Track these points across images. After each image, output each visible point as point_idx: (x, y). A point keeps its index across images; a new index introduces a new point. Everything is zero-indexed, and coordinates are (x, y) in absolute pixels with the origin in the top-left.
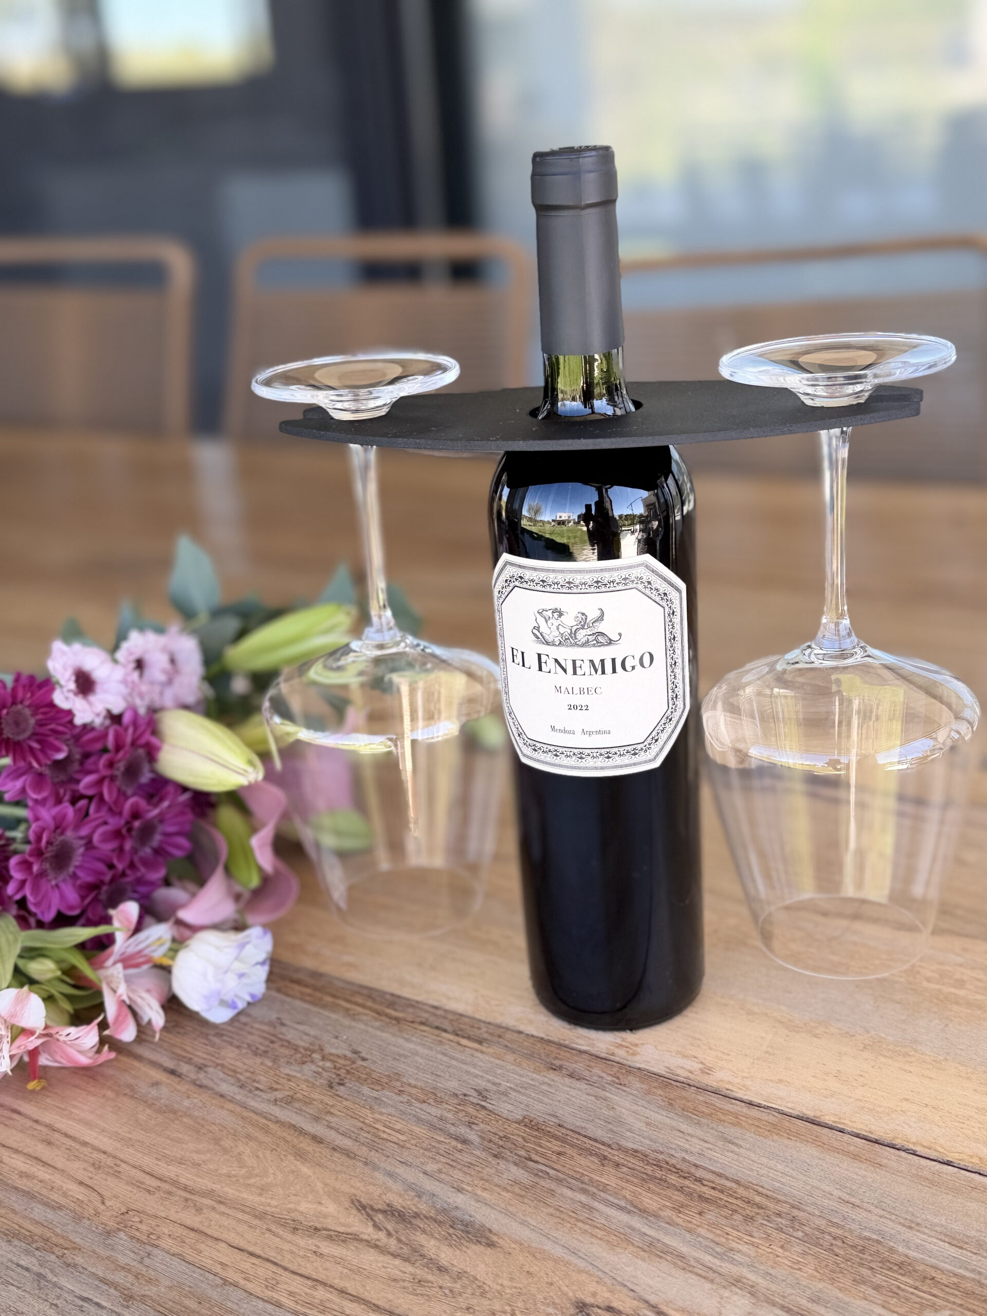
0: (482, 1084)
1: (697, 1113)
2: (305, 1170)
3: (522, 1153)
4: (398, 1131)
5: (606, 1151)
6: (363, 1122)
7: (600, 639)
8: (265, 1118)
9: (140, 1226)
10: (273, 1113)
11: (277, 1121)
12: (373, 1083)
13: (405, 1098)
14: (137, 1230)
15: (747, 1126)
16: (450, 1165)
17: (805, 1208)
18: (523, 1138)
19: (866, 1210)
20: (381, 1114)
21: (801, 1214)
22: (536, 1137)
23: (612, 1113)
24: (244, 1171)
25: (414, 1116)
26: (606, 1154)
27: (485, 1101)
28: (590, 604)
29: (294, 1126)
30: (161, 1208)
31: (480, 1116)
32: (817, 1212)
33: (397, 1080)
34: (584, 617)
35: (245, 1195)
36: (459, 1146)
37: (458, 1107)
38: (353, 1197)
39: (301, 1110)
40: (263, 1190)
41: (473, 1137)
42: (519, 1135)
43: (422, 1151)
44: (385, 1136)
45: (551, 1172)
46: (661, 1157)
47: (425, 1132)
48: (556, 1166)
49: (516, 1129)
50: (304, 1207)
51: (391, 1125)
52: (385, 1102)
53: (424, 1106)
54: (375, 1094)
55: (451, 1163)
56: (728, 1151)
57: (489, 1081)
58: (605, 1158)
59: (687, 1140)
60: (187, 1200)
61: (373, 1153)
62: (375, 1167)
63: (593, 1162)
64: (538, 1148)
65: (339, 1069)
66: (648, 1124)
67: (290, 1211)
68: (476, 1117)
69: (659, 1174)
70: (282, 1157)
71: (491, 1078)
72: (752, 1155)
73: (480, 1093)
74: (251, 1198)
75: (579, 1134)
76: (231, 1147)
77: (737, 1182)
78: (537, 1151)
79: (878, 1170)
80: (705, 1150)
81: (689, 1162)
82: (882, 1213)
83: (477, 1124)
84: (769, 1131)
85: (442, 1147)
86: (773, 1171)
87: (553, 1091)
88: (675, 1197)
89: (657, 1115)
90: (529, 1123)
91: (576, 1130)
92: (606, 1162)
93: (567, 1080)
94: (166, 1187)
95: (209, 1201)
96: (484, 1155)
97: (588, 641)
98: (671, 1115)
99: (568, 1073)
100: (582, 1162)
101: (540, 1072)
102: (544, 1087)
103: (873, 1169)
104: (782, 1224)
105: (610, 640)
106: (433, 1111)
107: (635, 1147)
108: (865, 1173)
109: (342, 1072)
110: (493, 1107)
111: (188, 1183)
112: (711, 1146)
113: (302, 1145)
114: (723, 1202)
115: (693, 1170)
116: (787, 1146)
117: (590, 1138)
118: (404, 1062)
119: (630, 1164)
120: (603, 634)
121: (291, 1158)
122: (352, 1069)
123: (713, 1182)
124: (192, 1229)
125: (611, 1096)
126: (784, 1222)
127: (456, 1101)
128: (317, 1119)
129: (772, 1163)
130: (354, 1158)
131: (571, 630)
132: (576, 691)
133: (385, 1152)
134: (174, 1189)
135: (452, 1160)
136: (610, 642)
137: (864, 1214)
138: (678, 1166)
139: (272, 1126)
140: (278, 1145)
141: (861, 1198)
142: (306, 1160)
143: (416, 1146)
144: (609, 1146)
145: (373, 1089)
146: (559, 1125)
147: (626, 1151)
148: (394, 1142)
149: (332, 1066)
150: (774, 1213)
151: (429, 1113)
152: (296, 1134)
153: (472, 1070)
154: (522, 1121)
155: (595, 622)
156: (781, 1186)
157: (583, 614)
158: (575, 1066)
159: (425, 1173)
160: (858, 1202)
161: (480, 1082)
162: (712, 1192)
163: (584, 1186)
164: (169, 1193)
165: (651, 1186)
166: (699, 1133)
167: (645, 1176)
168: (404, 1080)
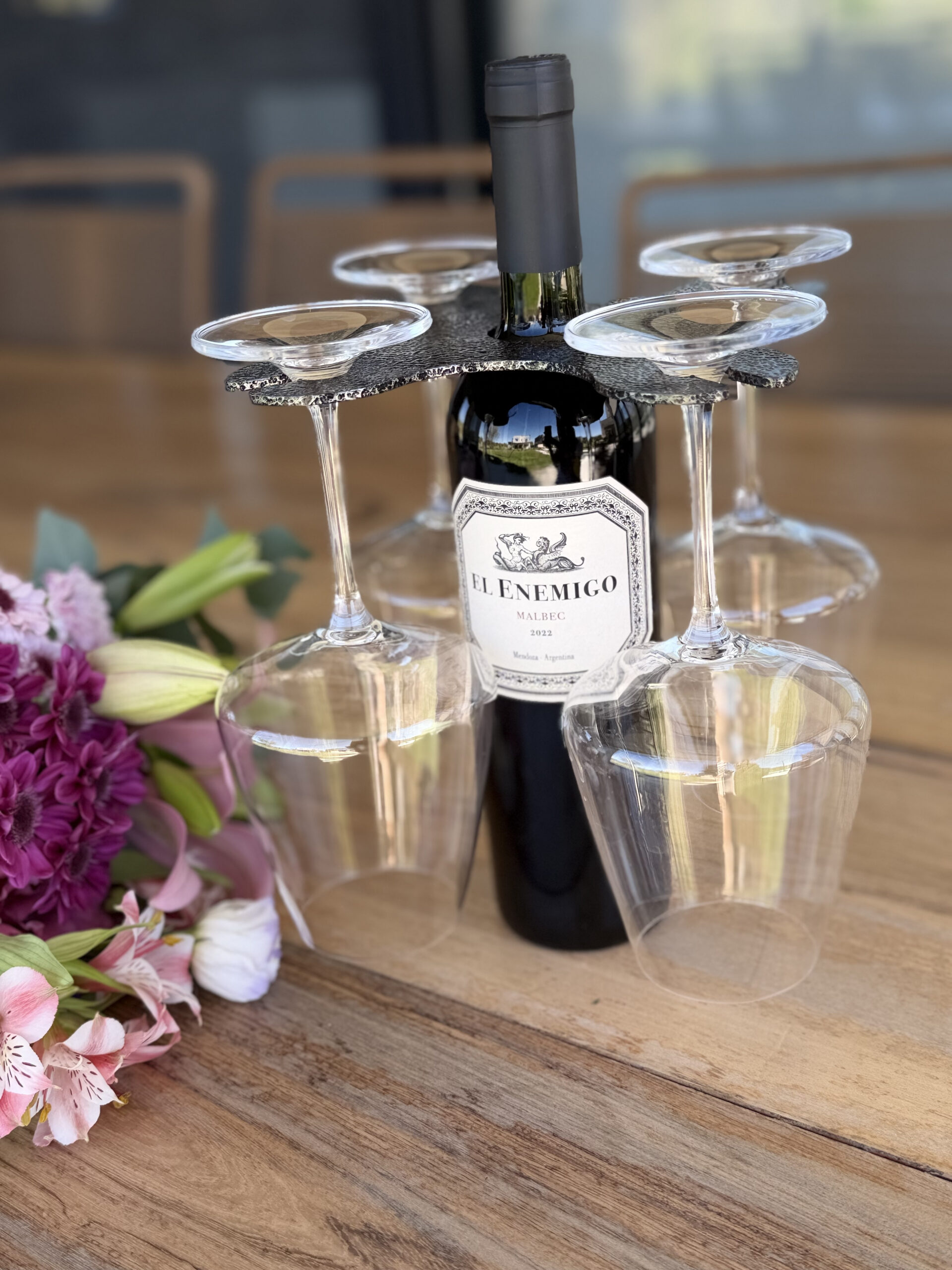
0: (472, 1083)
1: (703, 1123)
2: (279, 1180)
3: (513, 1167)
4: (380, 1137)
5: (603, 1167)
6: (344, 1126)
7: (563, 564)
8: (241, 1118)
9: (101, 1241)
10: (249, 1112)
11: (253, 1123)
12: (356, 1080)
13: (388, 1099)
14: (98, 1245)
15: (758, 1140)
16: (434, 1179)
17: (819, 1239)
18: (514, 1149)
19: (886, 1244)
20: (364, 1116)
21: (815, 1247)
22: (528, 1148)
23: (611, 1121)
24: (215, 1179)
25: (399, 1120)
26: (603, 1170)
27: (475, 1104)
28: (552, 529)
29: (270, 1128)
30: (125, 1221)
31: (469, 1122)
32: (832, 1246)
33: (383, 1077)
34: (546, 542)
35: (213, 1208)
36: (445, 1157)
37: (446, 1110)
38: (329, 1215)
39: (278, 1109)
40: (233, 1202)
41: (460, 1146)
42: (510, 1146)
43: (404, 1162)
44: (366, 1143)
45: (544, 1191)
46: (663, 1175)
47: (409, 1140)
48: (549, 1184)
49: (508, 1138)
50: (276, 1224)
51: (373, 1130)
52: (368, 1103)
53: (410, 1108)
54: (358, 1093)
55: (435, 1177)
56: (736, 1169)
57: (480, 1080)
58: (602, 1175)
59: (692, 1156)
60: (152, 1212)
61: (352, 1162)
62: (355, 1180)
63: (589, 1180)
64: (530, 1162)
65: (321, 1062)
66: (650, 1135)
67: (261, 1228)
68: (465, 1122)
69: (660, 1195)
70: (256, 1165)
71: (482, 1076)
72: (763, 1176)
73: (470, 1095)
74: (220, 1212)
75: (575, 1145)
76: (203, 1151)
77: (746, 1207)
78: (528, 1165)
79: (900, 1195)
80: (711, 1167)
81: (693, 1182)
82: (904, 1247)
83: (465, 1131)
84: (782, 1146)
85: (427, 1157)
86: (785, 1195)
87: (549, 1094)
88: (677, 1224)
89: (660, 1124)
90: (521, 1131)
91: (572, 1140)
92: (603, 1180)
93: (564, 1081)
94: (131, 1195)
95: (176, 1214)
96: (471, 1168)
97: (550, 567)
98: (675, 1125)
99: (565, 1072)
100: (577, 1180)
101: (535, 1070)
102: (539, 1089)
103: (894, 1194)
104: (793, 1258)
105: (573, 565)
106: (419, 1114)
107: (635, 1162)
108: (886, 1199)
109: (325, 1066)
110: (484, 1111)
111: (155, 1192)
112: (718, 1164)
113: (277, 1151)
114: (729, 1232)
115: (697, 1191)
116: (800, 1165)
117: (586, 1151)
118: (390, 1055)
119: (629, 1184)
120: (564, 559)
121: (265, 1166)
122: (335, 1062)
123: (719, 1207)
124: (156, 1247)
125: (611, 1101)
126: (795, 1257)
127: (443, 1103)
128: (295, 1121)
129: (784, 1185)
130: (332, 1168)
131: (533, 555)
132: (539, 616)
133: (365, 1162)
134: (140, 1198)
135: (437, 1174)
136: (573, 567)
137: (885, 1248)
138: (682, 1187)
139: (247, 1127)
140: (251, 1150)
141: (881, 1229)
142: (281, 1169)
143: (399, 1155)
144: (607, 1161)
145: (356, 1087)
146: (554, 1135)
147: (625, 1167)
148: (376, 1151)
149: (314, 1059)
150: (785, 1245)
151: (414, 1117)
152: (272, 1138)
153: (463, 1067)
154: (514, 1129)
155: (557, 547)
156: (794, 1213)
157: (545, 539)
158: (572, 1063)
159: (407, 1188)
160: (877, 1234)
161: (470, 1080)
162: (718, 1219)
163: (579, 1209)
164: (135, 1203)
165: (651, 1210)
166: (705, 1147)
167: (645, 1198)
168: (390, 1077)
